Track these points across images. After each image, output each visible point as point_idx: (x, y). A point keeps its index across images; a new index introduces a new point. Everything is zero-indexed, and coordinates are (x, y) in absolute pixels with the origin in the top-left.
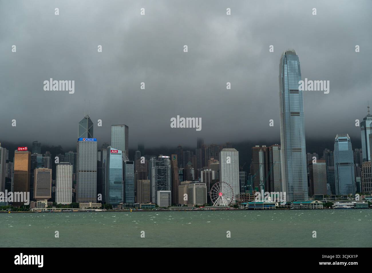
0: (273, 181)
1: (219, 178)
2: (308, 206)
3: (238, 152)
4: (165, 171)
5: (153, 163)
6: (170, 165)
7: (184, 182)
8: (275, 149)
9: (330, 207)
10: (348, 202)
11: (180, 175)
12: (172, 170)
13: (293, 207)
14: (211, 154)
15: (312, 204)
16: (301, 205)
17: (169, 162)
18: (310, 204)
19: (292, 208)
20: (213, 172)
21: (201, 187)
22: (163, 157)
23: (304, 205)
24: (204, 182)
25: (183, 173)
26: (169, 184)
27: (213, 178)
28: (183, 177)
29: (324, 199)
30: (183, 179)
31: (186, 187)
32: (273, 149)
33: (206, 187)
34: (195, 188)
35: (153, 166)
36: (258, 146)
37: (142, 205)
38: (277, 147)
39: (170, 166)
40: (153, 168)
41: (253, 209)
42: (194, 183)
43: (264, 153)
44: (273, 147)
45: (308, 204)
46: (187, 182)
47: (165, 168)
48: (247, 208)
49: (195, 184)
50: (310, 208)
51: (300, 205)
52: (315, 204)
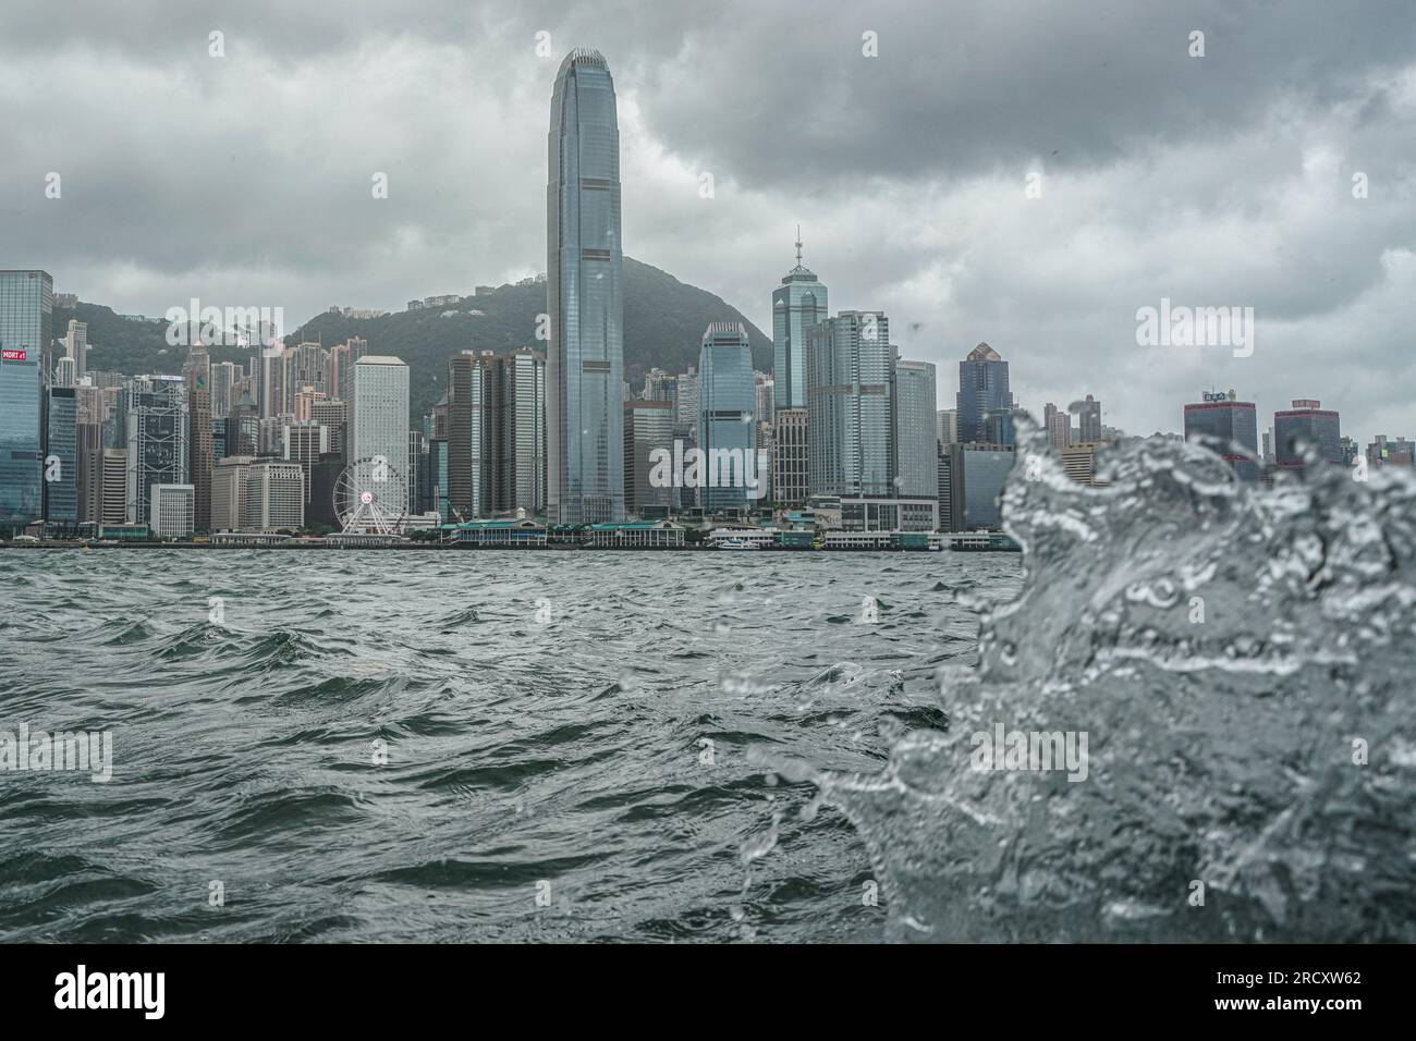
0: (514, 460)
1: (345, 448)
2: (642, 538)
3: (408, 367)
4: (169, 422)
5: (131, 396)
6: (185, 402)
7: (232, 459)
8: (521, 362)
9: (697, 544)
10: (739, 529)
11: (216, 436)
12: (191, 420)
13: (592, 540)
14: (303, 373)
15: (654, 532)
16: (618, 533)
17: (182, 393)
18: (648, 532)
19: (590, 543)
20: (324, 430)
21: (285, 474)
22: (164, 377)
23: (628, 533)
24: (293, 459)
25: (226, 431)
26: (182, 465)
27: (323, 449)
28: (226, 443)
29: (671, 518)
30: (226, 449)
31: (238, 476)
32: (517, 362)
33: (302, 476)
34: (267, 476)
35: (131, 404)
36: (470, 353)
37: (104, 528)
38: (530, 357)
39: (185, 408)
40: (131, 410)
41: (474, 546)
42: (264, 461)
43: (489, 373)
44: (517, 357)
45: (642, 532)
46: (242, 459)
47: (172, 412)
48: (454, 540)
49: (267, 466)
50: (648, 543)
51: (614, 533)
52: (662, 533)
